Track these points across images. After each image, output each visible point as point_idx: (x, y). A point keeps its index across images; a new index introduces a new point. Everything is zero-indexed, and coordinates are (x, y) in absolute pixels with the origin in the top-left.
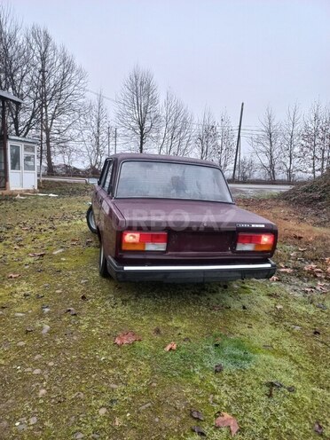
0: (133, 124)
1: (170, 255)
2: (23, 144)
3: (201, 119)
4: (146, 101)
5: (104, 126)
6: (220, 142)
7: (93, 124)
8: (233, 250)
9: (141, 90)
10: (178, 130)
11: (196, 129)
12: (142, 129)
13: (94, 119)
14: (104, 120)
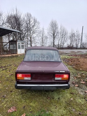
0: (51, 35)
1: (32, 81)
2: (21, 42)
3: (71, 32)
4: (55, 28)
5: (44, 36)
6: (76, 38)
7: (41, 35)
8: (54, 79)
9: (54, 26)
10: (64, 35)
11: (69, 35)
12: (54, 36)
13: (42, 34)
14: (44, 34)
